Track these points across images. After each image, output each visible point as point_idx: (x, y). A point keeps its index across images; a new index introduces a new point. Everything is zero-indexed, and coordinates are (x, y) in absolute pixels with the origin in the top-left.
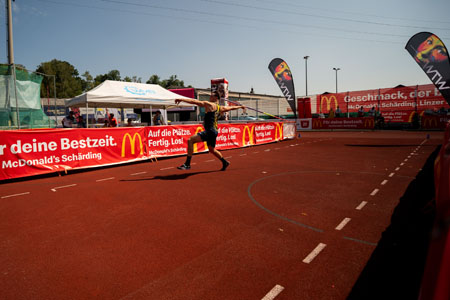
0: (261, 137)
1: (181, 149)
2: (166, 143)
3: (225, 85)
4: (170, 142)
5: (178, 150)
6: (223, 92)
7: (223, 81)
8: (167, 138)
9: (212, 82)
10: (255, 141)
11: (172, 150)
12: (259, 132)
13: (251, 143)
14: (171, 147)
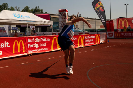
0: (88, 43)
1: (45, 49)
2: (37, 46)
3: (67, 13)
4: (39, 45)
5: (43, 49)
6: (65, 16)
7: (65, 10)
8: (38, 43)
9: (59, 11)
10: (84, 45)
11: (40, 50)
12: (87, 39)
13: (82, 45)
14: (39, 48)
